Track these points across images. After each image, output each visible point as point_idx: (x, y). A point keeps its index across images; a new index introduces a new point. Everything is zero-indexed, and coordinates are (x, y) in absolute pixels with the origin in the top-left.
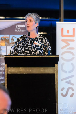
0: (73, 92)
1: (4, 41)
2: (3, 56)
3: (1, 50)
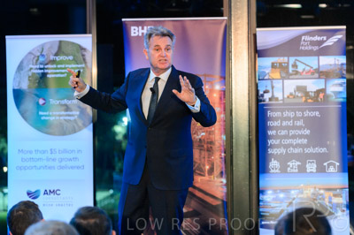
1: (278, 70)
2: (277, 99)
3: (273, 87)
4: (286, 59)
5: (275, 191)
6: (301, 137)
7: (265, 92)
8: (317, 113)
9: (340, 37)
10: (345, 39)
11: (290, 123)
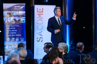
0: (42, 39)
1: (9, 15)
2: (9, 22)
3: (7, 19)
4: (11, 12)
5: (8, 46)
6: (15, 32)
7: (5, 20)
8: (19, 26)
9: (24, 6)
10: (25, 7)
11: (12, 28)
